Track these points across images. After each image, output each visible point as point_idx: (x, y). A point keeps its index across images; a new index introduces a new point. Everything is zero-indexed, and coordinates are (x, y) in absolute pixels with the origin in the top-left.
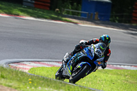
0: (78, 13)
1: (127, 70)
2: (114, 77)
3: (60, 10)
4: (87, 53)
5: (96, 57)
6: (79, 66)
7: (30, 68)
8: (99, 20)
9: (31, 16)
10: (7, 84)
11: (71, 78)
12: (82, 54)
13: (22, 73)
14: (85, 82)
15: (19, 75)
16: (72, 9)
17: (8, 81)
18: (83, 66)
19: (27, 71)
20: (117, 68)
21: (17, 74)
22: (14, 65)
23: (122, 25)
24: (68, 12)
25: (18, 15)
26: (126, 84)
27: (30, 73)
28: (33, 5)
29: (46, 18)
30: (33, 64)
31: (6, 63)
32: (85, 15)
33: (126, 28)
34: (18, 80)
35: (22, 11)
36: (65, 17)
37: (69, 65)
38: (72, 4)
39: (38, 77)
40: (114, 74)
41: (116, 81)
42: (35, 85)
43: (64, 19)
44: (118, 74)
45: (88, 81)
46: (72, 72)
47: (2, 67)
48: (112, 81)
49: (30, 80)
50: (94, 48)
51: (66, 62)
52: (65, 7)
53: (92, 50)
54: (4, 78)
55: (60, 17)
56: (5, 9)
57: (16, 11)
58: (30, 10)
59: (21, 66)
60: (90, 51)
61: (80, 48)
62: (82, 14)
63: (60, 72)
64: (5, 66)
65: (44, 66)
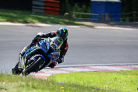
2: (134, 77)
4: (42, 46)
11: (24, 70)
12: (37, 47)
18: (37, 58)
28: (43, 11)
41: (136, 81)
44: (137, 74)
48: (132, 81)
50: (50, 41)
53: (47, 43)
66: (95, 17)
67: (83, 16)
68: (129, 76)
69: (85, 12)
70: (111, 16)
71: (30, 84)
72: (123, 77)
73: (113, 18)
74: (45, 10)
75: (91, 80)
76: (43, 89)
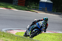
0: (38, 8)
1: (60, 34)
2: (54, 37)
3: (30, 7)
4: (37, 25)
5: (42, 27)
6: (34, 31)
7: (16, 32)
8: (47, 11)
9: (16, 9)
10: (6, 40)
11: (30, 36)
12: (35, 26)
13: (13, 35)
14: (41, 39)
15: (11, 36)
16: (35, 6)
17: (6, 38)
18: (36, 31)
19: (14, 34)
20: (56, 33)
21: (10, 35)
22: (9, 31)
23: (58, 13)
24: (33, 7)
25: (10, 9)
26: (60, 40)
27: (16, 35)
28: (17, 4)
29: (23, 10)
30: (17, 31)
31: (5, 30)
32: (41, 9)
33: (59, 15)
34: (11, 38)
35: (12, 7)
36: (32, 9)
37: (29, 31)
38: (35, 4)
39: (20, 37)
40: (54, 35)
41: (55, 38)
42: (19, 40)
43: (31, 10)
44: (56, 35)
45: (42, 39)
46: (31, 33)
47: (4, 32)
48: (53, 38)
49: (16, 38)
50: (41, 23)
51: (28, 29)
52: (32, 5)
53: (40, 24)
54: (4, 37)
55: (30, 10)
56: (5, 6)
57: (9, 7)
58: (16, 6)
59: (12, 32)
60: (39, 24)
61: (34, 23)
62: (39, 8)
63: (26, 33)
64: (5, 32)
65: (22, 31)
68: (52, 36)
71: (2, 35)
72: (49, 36)
73: (49, 10)
74: (18, 3)
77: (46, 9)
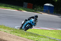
3: (36, 9)
15: (22, 32)
26: (59, 35)
31: (17, 28)
42: (28, 35)
44: (56, 32)
45: (46, 34)
49: (26, 33)
66: (45, 11)
67: (41, 10)
68: (53, 32)
69: (42, 9)
70: (50, 11)
71: (15, 31)
72: (51, 32)
75: (40, 32)
76: (19, 33)
77: (49, 12)
